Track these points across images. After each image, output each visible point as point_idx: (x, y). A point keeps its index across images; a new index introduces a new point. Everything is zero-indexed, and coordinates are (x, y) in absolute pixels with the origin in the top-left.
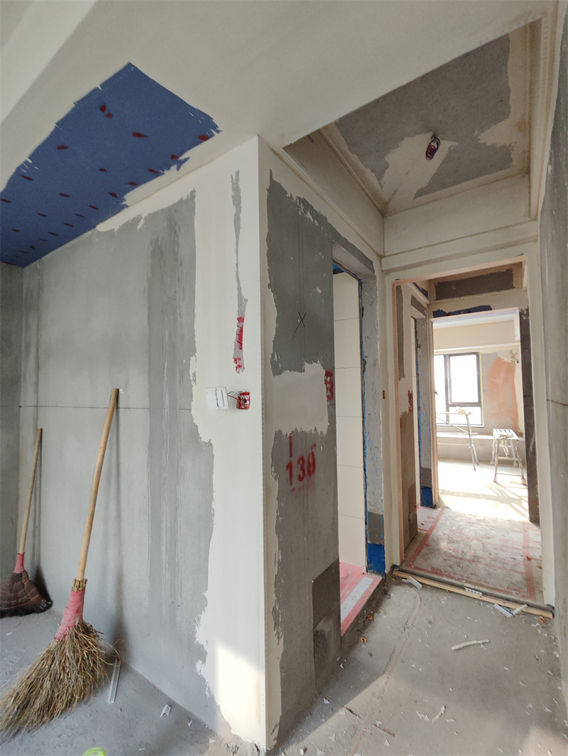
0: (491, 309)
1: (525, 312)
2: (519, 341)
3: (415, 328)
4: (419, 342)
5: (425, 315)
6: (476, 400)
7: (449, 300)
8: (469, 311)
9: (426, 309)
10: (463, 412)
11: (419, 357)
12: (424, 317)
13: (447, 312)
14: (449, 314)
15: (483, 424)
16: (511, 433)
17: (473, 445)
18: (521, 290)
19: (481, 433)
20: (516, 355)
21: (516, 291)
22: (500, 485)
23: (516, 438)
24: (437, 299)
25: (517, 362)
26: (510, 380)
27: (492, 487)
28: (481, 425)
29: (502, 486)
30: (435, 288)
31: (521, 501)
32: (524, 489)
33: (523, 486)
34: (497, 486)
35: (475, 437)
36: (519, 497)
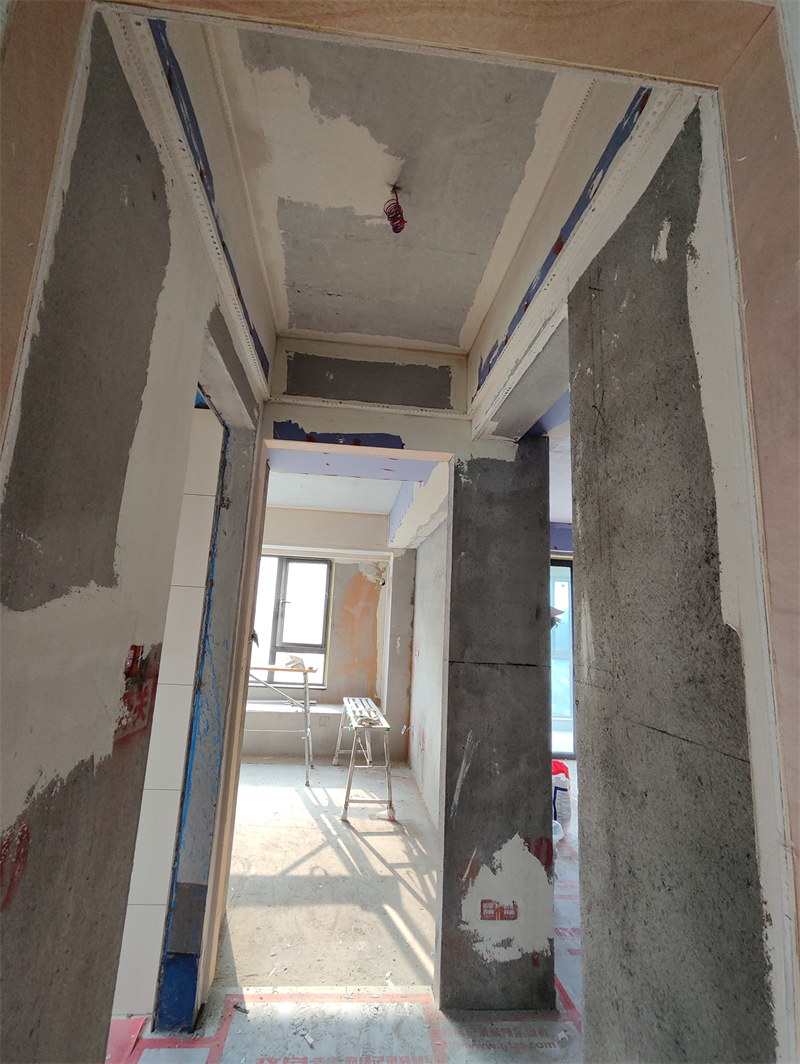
0: (402, 446)
1: (466, 468)
2: (392, 550)
3: (223, 453)
4: (227, 493)
5: (256, 426)
6: (319, 641)
7: (317, 402)
8: (356, 440)
9: (258, 408)
10: (298, 667)
11: (220, 535)
12: (254, 428)
13: (307, 431)
14: (312, 438)
15: (326, 684)
16: (375, 712)
17: (309, 730)
18: (462, 417)
19: (321, 701)
20: (383, 572)
21: (454, 416)
22: (353, 829)
23: (385, 724)
24: (289, 392)
25: (383, 584)
26: (371, 612)
27: (339, 840)
28: (323, 685)
29: (356, 832)
30: (288, 361)
31: (398, 887)
32: (394, 837)
33: (390, 824)
34: (349, 835)
35: (313, 710)
36: (391, 867)
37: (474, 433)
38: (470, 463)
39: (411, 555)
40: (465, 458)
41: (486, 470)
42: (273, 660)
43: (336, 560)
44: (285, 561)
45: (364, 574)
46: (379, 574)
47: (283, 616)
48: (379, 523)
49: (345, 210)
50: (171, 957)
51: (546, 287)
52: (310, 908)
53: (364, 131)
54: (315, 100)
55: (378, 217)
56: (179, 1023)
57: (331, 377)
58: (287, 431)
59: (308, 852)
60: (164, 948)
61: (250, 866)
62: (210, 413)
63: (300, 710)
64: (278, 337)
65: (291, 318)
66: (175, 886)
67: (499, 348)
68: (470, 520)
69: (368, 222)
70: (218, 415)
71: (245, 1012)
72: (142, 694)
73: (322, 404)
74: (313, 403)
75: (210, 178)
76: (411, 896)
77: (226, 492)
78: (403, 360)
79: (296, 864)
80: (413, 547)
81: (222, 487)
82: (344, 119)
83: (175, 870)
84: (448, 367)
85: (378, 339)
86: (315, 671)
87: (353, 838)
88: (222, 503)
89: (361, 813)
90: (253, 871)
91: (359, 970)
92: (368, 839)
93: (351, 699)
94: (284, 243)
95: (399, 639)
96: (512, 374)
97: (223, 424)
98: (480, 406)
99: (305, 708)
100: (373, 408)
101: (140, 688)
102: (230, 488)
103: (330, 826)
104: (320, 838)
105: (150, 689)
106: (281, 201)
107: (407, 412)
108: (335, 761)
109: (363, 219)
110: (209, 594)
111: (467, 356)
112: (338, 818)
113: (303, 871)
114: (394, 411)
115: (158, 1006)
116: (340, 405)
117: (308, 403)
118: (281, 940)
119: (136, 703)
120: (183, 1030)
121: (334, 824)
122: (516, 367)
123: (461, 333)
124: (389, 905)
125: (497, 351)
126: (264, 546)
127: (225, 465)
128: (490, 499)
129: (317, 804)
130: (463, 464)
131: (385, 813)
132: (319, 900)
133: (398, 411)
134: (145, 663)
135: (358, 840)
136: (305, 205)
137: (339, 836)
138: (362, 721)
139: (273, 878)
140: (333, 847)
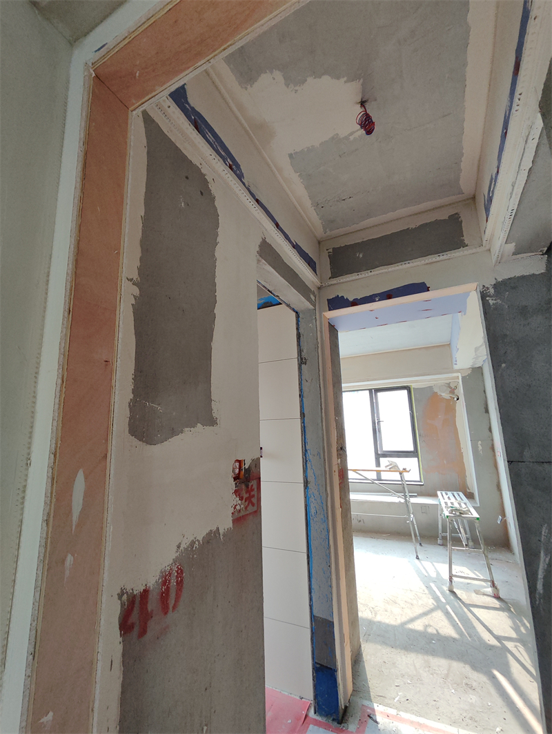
0: (427, 289)
1: (492, 291)
2: (458, 371)
3: (297, 329)
5: (315, 306)
6: (411, 448)
7: (354, 277)
8: (388, 295)
9: (314, 293)
10: (393, 468)
11: (304, 383)
12: (312, 307)
13: (351, 299)
14: (355, 303)
15: (423, 480)
16: (465, 504)
17: (412, 516)
18: (479, 250)
19: (421, 494)
20: (454, 389)
21: (470, 251)
22: (460, 599)
23: (476, 515)
24: (334, 276)
25: (458, 399)
26: (451, 422)
27: (448, 607)
28: (421, 481)
29: (463, 603)
30: (329, 256)
31: (506, 657)
32: (501, 613)
33: (495, 601)
34: (456, 604)
35: (413, 500)
36: (498, 638)
37: (494, 259)
38: (495, 286)
39: (478, 371)
40: (489, 282)
41: (514, 288)
42: (378, 464)
43: (413, 386)
44: (374, 392)
45: (439, 393)
46: (452, 391)
47: (380, 431)
48: (441, 352)
49: (333, 138)
50: (318, 666)
51: (517, 108)
52: (426, 657)
53: (326, 79)
54: (288, 81)
55: (357, 131)
56: (331, 715)
57: (361, 256)
58: (337, 303)
59: (420, 611)
60: (313, 658)
61: (376, 614)
62: (283, 305)
63: (403, 501)
64: (319, 243)
65: (323, 227)
66: (313, 617)
67: (494, 180)
68: (506, 336)
69: (352, 138)
70: (288, 306)
71: (376, 722)
72: (249, 490)
73: (357, 277)
74: (351, 279)
75: (238, 166)
76: (520, 668)
77: (303, 354)
78: (414, 224)
79: (412, 620)
80: (477, 366)
81: (300, 351)
82: (310, 80)
83: (311, 606)
84: (457, 214)
85: (391, 215)
86: (408, 472)
87: (461, 608)
88: (302, 361)
89: (467, 587)
90: (378, 618)
91: (471, 718)
92: (475, 610)
93: (444, 493)
94: (302, 180)
95: (480, 442)
96: (511, 197)
97: (294, 310)
98: (492, 235)
99: (406, 500)
100: (397, 268)
101: (247, 486)
102: (305, 351)
103: (438, 593)
104: (431, 602)
105: (255, 487)
106: (291, 156)
107: (427, 261)
108: (439, 541)
109: (346, 138)
110: (303, 423)
111: (474, 198)
112: (446, 588)
113: (418, 626)
114: (415, 264)
115: (316, 697)
116: (370, 274)
117: (348, 279)
118: (403, 676)
119: (245, 496)
120: (333, 720)
121: (443, 593)
122: (513, 190)
123: (460, 182)
124: (498, 671)
125: (493, 183)
126: (343, 385)
127: (300, 337)
128: (524, 312)
129: (426, 575)
130: (488, 288)
131: (489, 590)
132: (433, 653)
133: (419, 263)
134: (248, 471)
135: (465, 610)
136: (306, 150)
137: (448, 603)
138: (452, 511)
139: (394, 627)
140: (443, 611)
